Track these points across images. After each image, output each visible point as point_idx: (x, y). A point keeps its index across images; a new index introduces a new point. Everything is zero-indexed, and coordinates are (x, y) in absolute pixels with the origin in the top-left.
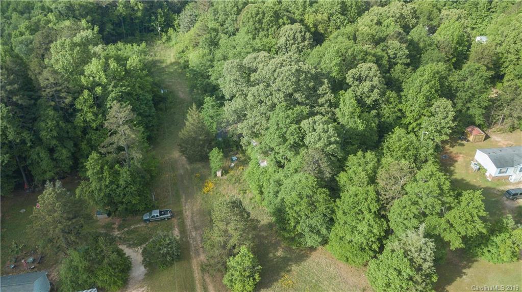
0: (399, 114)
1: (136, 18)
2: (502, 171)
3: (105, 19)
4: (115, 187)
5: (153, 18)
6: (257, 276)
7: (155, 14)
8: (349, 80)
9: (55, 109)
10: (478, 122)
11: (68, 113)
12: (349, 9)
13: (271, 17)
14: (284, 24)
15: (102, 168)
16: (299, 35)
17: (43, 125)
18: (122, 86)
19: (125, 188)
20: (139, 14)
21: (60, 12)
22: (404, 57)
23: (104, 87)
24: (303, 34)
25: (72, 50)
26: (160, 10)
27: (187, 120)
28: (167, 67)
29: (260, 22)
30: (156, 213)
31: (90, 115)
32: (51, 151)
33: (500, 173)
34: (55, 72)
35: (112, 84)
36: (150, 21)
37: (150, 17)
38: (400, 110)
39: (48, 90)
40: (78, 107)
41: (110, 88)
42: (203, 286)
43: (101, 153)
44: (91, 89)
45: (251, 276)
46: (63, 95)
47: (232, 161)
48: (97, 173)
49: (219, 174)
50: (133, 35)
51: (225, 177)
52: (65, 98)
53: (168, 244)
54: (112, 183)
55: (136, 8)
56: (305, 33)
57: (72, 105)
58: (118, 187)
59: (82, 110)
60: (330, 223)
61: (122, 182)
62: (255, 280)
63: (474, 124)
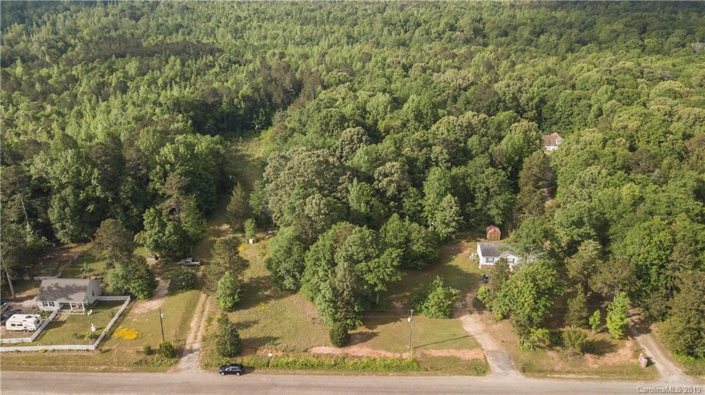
0: (419, 208)
1: (239, 116)
2: (489, 260)
3: (208, 115)
4: (161, 235)
5: (255, 116)
6: (236, 297)
7: (257, 113)
8: (376, 176)
9: (134, 177)
10: (497, 222)
11: (144, 181)
12: (425, 117)
13: (337, 120)
14: (348, 127)
15: (154, 219)
16: (355, 137)
17: (122, 187)
18: (186, 166)
19: (168, 237)
20: (241, 112)
21: (168, 107)
22: (444, 161)
23: (172, 165)
24: (360, 136)
25: (154, 136)
26: (262, 110)
27: (232, 195)
28: (253, 161)
29: (327, 124)
30: (189, 260)
31: (158, 184)
32: (126, 209)
33: (487, 262)
34: (138, 150)
35: (179, 163)
36: (251, 119)
37: (252, 115)
38: (420, 205)
39: (130, 163)
40: (151, 177)
41: (177, 166)
42: (203, 305)
43: (156, 210)
44: (163, 166)
45: (232, 295)
46: (141, 167)
47: (267, 234)
48: (150, 223)
49: (251, 241)
50: (234, 130)
51: (256, 244)
52: (142, 170)
53: (185, 273)
54: (159, 232)
55: (239, 106)
56: (362, 136)
57: (146, 175)
58: (164, 235)
59: (153, 181)
60: (302, 269)
61: (167, 232)
62: (234, 299)
63: (493, 224)
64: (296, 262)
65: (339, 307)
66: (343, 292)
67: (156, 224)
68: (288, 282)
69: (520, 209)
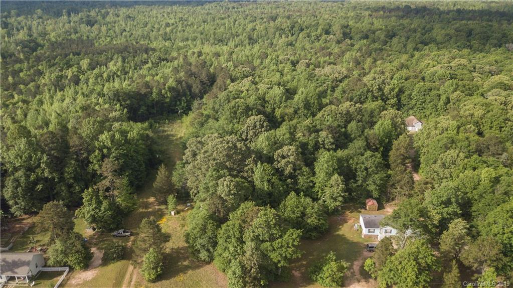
0: (311, 184)
1: (166, 103)
2: (371, 230)
3: (142, 103)
4: (97, 211)
5: (178, 103)
6: (159, 270)
7: (180, 100)
8: (275, 157)
9: (77, 160)
10: (375, 196)
11: (86, 163)
12: (312, 106)
13: (243, 110)
14: (252, 115)
15: (91, 198)
16: (258, 123)
17: (67, 169)
18: (121, 149)
19: (104, 212)
20: (168, 100)
21: (109, 97)
22: (330, 143)
23: (109, 149)
24: (262, 123)
25: (94, 125)
26: (184, 98)
27: (158, 175)
28: (177, 140)
29: (235, 113)
30: (121, 231)
31: (97, 165)
32: (70, 186)
33: (369, 232)
34: (81, 138)
35: (115, 148)
36: (175, 105)
37: (176, 102)
38: (312, 181)
39: (74, 149)
40: (91, 160)
41: (113, 150)
42: (131, 275)
43: (93, 189)
44: (101, 150)
45: (155, 268)
46: (82, 152)
47: (187, 206)
48: (88, 201)
49: (173, 213)
50: (162, 114)
51: (177, 216)
52: (83, 154)
53: (116, 247)
54: (96, 208)
55: (166, 96)
56: (263, 123)
57: (87, 158)
58: (100, 211)
59: (93, 162)
60: (215, 244)
61: (102, 208)
62: (157, 272)
63: (371, 197)
64: (210, 238)
65: (247, 282)
66: (251, 269)
67: (93, 201)
68: (203, 255)
69: (393, 185)
